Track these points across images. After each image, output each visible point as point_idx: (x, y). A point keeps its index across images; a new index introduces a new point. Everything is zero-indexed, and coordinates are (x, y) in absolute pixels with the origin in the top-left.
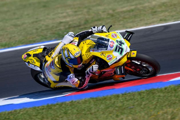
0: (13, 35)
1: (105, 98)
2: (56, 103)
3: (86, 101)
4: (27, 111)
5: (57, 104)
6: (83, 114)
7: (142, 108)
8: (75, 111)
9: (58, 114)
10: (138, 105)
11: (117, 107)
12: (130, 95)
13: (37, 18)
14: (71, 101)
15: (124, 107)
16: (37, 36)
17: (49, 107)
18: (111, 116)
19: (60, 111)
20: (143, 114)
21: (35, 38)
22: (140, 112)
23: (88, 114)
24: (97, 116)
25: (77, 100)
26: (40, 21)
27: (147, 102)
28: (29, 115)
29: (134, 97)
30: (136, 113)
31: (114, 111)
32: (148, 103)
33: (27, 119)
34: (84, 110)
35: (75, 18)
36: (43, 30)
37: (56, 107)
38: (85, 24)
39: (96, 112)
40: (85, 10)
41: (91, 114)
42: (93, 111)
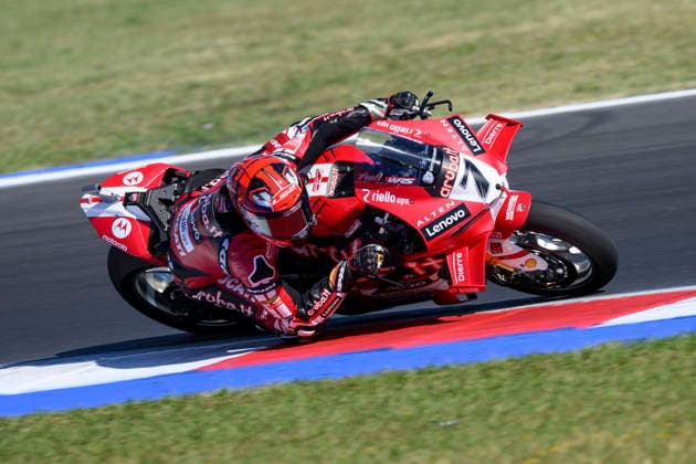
0: (7, 129)
1: (352, 385)
2: (160, 397)
3: (276, 393)
4: (49, 426)
5: (167, 402)
6: (264, 441)
7: (491, 428)
8: (233, 431)
9: (168, 441)
10: (476, 414)
11: (396, 419)
12: (446, 376)
13: (101, 67)
14: (218, 391)
15: (421, 421)
16: (99, 134)
17: (134, 413)
18: (371, 456)
19: (175, 429)
20: (495, 449)
21: (91, 140)
22: (481, 442)
23: (284, 442)
24: (318, 452)
25: (243, 389)
26: (114, 75)
27: (513, 404)
28: (57, 441)
29: (463, 381)
30: (469, 446)
31: (385, 435)
32: (514, 409)
33: (49, 454)
34: (268, 427)
35: (247, 70)
36: (122, 112)
37: (159, 414)
38: (286, 93)
39: (314, 437)
40: (290, 41)
41: (295, 442)
42: (302, 433)
